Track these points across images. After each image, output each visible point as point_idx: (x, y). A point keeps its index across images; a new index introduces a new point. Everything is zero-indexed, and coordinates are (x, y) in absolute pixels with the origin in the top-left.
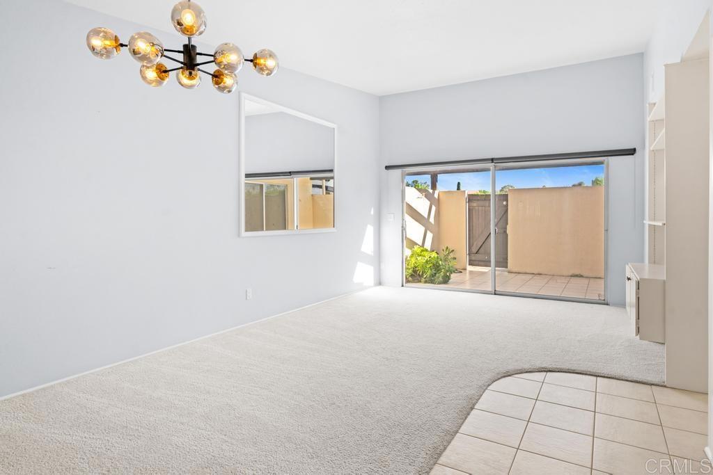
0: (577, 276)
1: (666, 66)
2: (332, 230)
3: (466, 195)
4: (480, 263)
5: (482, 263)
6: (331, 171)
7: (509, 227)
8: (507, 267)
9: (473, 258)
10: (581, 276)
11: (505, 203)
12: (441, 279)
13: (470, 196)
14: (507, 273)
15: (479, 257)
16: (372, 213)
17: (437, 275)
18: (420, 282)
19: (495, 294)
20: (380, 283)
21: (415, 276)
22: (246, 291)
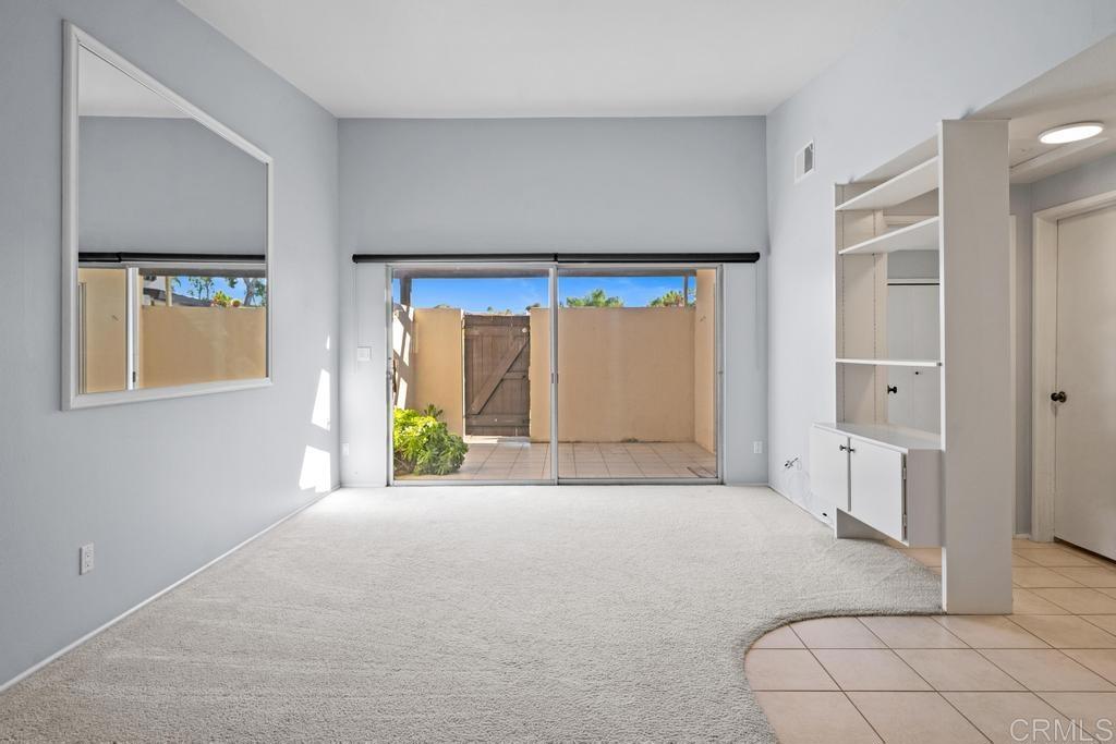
0: (629, 441)
1: (945, 122)
2: (265, 382)
3: (462, 316)
4: (486, 430)
5: (488, 430)
6: (262, 258)
7: (530, 368)
8: (528, 435)
9: (474, 422)
10: (635, 441)
11: (524, 330)
12: (449, 465)
13: (468, 318)
14: (529, 445)
15: (484, 420)
16: (328, 346)
17: (442, 458)
18: (411, 472)
19: (559, 484)
20: (340, 484)
21: (404, 463)
22: (81, 550)
